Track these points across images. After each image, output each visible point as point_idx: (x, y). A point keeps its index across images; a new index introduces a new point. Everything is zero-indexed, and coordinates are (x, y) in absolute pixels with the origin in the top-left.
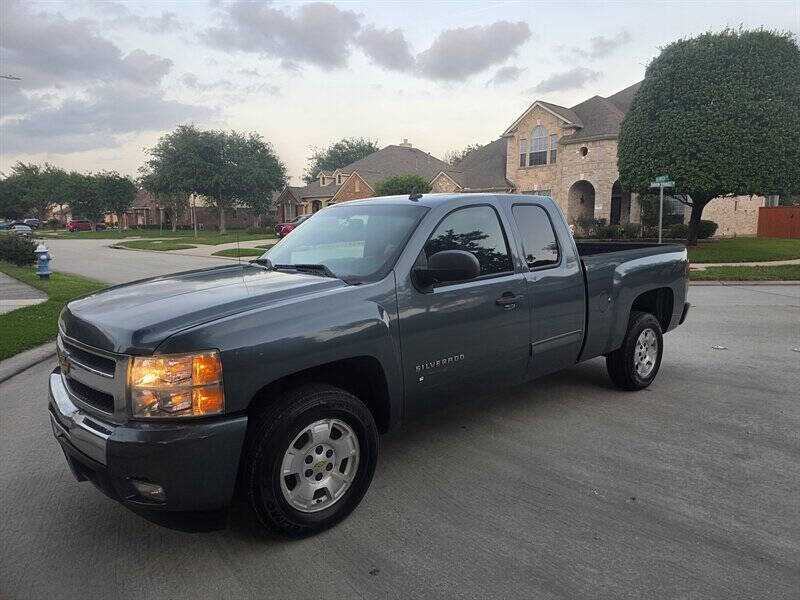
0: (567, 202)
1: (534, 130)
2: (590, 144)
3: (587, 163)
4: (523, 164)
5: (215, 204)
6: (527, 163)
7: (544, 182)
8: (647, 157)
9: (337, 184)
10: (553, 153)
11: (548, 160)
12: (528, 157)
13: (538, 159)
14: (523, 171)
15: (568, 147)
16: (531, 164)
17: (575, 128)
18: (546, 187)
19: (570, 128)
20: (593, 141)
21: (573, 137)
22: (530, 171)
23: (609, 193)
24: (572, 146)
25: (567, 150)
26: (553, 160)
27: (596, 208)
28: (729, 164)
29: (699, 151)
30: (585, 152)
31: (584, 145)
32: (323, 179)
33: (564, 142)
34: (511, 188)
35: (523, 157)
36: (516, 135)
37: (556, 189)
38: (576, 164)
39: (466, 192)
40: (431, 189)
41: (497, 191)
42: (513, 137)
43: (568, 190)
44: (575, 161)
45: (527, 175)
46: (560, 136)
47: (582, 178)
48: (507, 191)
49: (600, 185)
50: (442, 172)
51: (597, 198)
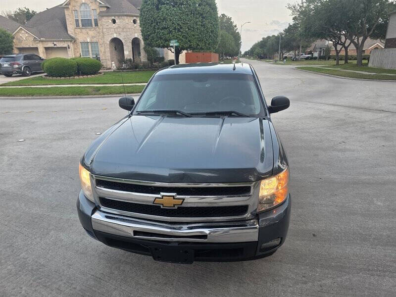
0: (109, 49)
1: (81, 5)
2: (117, 17)
3: (117, 28)
4: (78, 25)
6: (80, 25)
7: (93, 37)
8: (158, 29)
10: (96, 21)
11: (93, 24)
12: (80, 22)
13: (87, 23)
14: (79, 30)
15: (105, 18)
16: (83, 26)
17: (108, 8)
18: (95, 40)
19: (104, 7)
20: (119, 16)
21: (106, 12)
22: (84, 31)
23: (130, 45)
24: (107, 18)
25: (104, 20)
26: (96, 25)
27: (125, 53)
28: (193, 35)
29: (181, 28)
30: (114, 22)
31: (113, 18)
33: (102, 15)
34: (73, 40)
35: (77, 21)
36: (70, 7)
37: (101, 41)
38: (110, 28)
39: (42, 41)
40: (14, 38)
41: (64, 41)
42: (68, 8)
43: (108, 42)
44: (109, 26)
45: (81, 32)
46: (98, 11)
47: (115, 36)
48: (71, 41)
49: (126, 41)
50: (21, 27)
51: (125, 48)
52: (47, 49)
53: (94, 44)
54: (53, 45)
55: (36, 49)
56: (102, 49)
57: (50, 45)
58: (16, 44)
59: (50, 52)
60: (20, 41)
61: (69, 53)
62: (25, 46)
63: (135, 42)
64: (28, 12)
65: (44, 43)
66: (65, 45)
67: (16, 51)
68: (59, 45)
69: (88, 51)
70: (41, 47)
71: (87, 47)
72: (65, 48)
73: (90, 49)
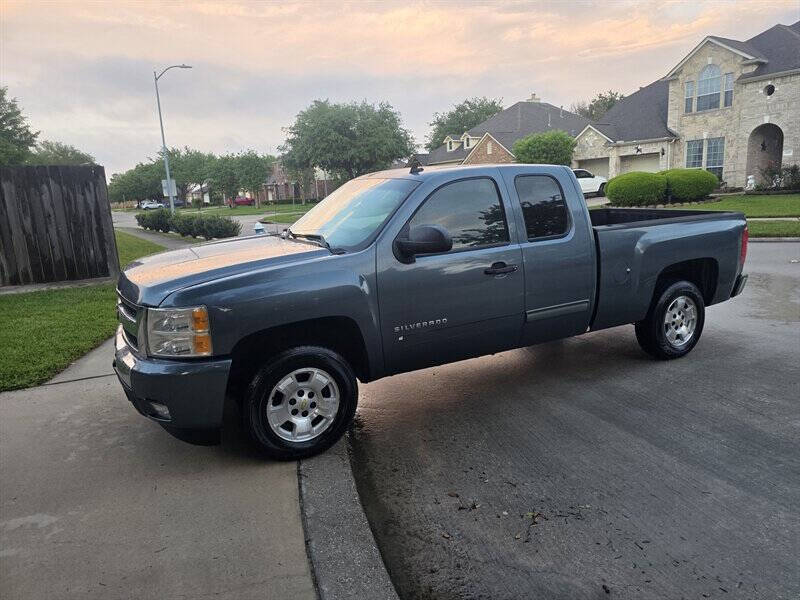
0: (746, 150)
1: (704, 69)
2: (778, 81)
3: (775, 103)
4: (688, 109)
5: (339, 177)
6: (694, 108)
7: (715, 129)
9: (465, 147)
10: (729, 94)
11: (722, 102)
12: (695, 103)
13: (709, 103)
14: (690, 118)
15: (750, 86)
16: (699, 108)
17: (761, 65)
18: (718, 134)
19: (751, 64)
20: (782, 77)
21: (755, 74)
22: (700, 118)
24: (755, 85)
25: (747, 90)
26: (728, 102)
27: (785, 154)
30: (770, 90)
31: (769, 83)
32: (450, 143)
33: (744, 80)
34: (674, 138)
35: (689, 102)
36: (680, 77)
37: (732, 135)
38: (760, 105)
39: (618, 146)
40: (576, 145)
41: (656, 142)
42: (678, 79)
43: (748, 136)
44: (757, 102)
45: (694, 121)
46: (738, 75)
47: (766, 120)
48: (669, 141)
49: (790, 128)
50: (589, 126)
51: (786, 143)
52: (624, 159)
53: (716, 145)
54: (634, 152)
55: (606, 160)
56: (729, 151)
57: (631, 151)
58: (579, 154)
59: (627, 163)
60: (584, 151)
61: (661, 162)
62: (589, 158)
64: (612, 100)
65: (621, 149)
66: (656, 149)
67: (575, 165)
68: (646, 149)
69: (700, 157)
70: (614, 157)
71: (701, 150)
72: (656, 155)
73: (705, 154)
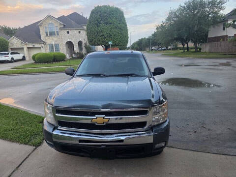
0: (65, 47)
1: (49, 24)
2: (70, 30)
3: (70, 36)
4: (47, 35)
7: (56, 41)
10: (57, 32)
11: (56, 34)
12: (48, 33)
13: (52, 34)
14: (47, 37)
16: (50, 35)
17: (64, 25)
18: (57, 43)
19: (62, 25)
21: (63, 28)
22: (51, 38)
23: (77, 45)
24: (64, 31)
25: (62, 31)
26: (58, 34)
27: (75, 49)
30: (68, 32)
31: (68, 30)
33: (61, 29)
34: (44, 43)
35: (46, 33)
37: (60, 44)
39: (26, 44)
40: (9, 43)
41: (39, 44)
43: (65, 44)
44: (65, 35)
45: (49, 39)
46: (59, 27)
47: (69, 40)
49: (75, 43)
50: (14, 37)
51: (74, 46)
52: (28, 48)
53: (57, 46)
55: (23, 48)
56: (61, 48)
57: (31, 46)
58: (10, 46)
59: (30, 50)
60: (13, 45)
61: (42, 50)
62: (15, 47)
63: (80, 43)
66: (40, 46)
67: (10, 50)
68: (36, 46)
70: (25, 48)
71: (53, 47)
72: (40, 48)
73: (54, 48)
